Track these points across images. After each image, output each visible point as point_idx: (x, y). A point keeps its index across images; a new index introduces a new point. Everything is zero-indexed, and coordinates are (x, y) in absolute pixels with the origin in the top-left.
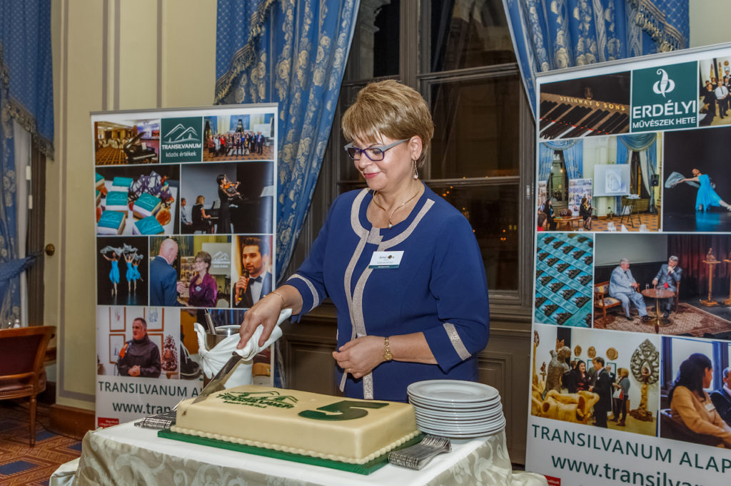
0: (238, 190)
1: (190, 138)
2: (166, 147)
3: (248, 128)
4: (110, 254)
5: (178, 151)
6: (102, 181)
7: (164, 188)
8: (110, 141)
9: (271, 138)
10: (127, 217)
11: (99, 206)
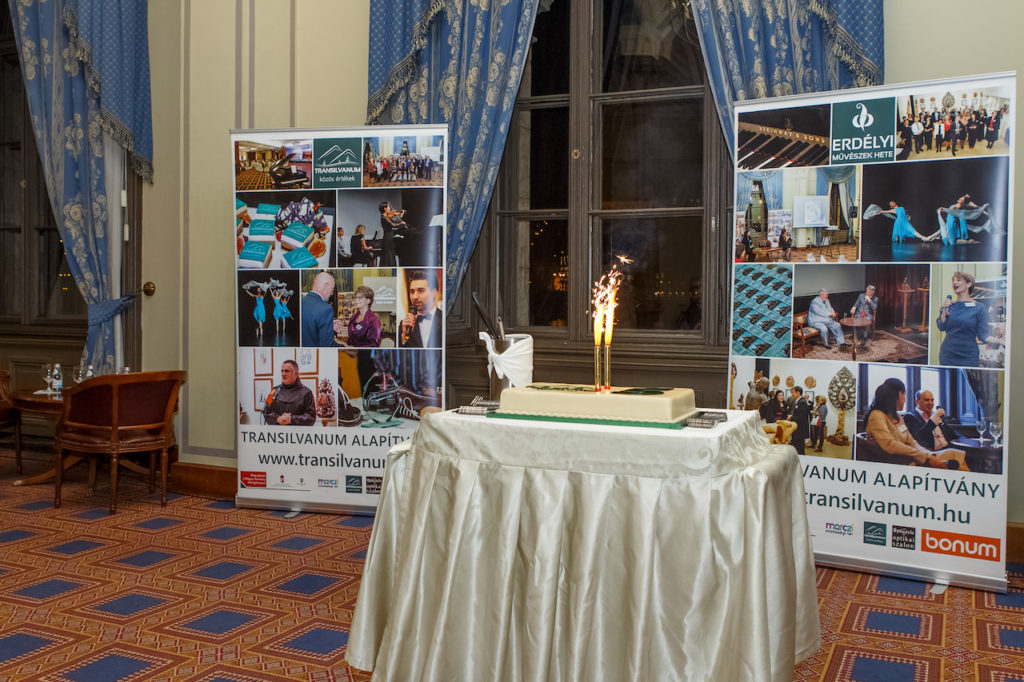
0: (403, 219)
1: (347, 161)
2: (319, 170)
3: (414, 151)
4: (254, 290)
5: (334, 175)
6: (245, 208)
7: (318, 216)
8: (253, 163)
9: (440, 163)
10: (274, 248)
11: (241, 236)
